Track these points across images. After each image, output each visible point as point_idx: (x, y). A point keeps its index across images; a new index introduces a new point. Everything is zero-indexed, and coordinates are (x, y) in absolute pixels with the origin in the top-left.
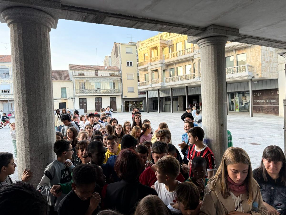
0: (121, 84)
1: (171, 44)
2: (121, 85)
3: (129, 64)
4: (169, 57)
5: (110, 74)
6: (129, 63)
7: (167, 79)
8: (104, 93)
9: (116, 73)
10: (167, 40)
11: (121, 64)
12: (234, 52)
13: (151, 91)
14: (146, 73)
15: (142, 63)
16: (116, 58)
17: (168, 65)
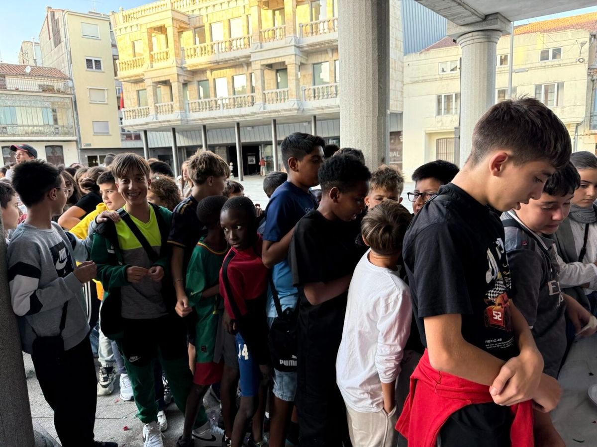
0: (75, 113)
1: (198, 25)
2: (75, 116)
3: (93, 64)
4: (196, 53)
5: (40, 86)
6: (93, 62)
7: (193, 105)
8: (27, 134)
9: (59, 85)
10: (187, 13)
11: (71, 63)
12: (330, 54)
13: (154, 133)
14: (141, 88)
15: (129, 63)
16: (55, 47)
17: (194, 73)
